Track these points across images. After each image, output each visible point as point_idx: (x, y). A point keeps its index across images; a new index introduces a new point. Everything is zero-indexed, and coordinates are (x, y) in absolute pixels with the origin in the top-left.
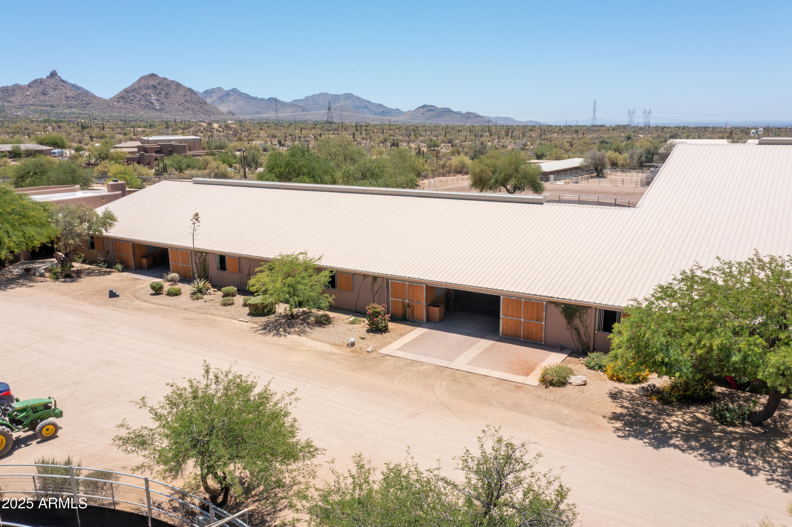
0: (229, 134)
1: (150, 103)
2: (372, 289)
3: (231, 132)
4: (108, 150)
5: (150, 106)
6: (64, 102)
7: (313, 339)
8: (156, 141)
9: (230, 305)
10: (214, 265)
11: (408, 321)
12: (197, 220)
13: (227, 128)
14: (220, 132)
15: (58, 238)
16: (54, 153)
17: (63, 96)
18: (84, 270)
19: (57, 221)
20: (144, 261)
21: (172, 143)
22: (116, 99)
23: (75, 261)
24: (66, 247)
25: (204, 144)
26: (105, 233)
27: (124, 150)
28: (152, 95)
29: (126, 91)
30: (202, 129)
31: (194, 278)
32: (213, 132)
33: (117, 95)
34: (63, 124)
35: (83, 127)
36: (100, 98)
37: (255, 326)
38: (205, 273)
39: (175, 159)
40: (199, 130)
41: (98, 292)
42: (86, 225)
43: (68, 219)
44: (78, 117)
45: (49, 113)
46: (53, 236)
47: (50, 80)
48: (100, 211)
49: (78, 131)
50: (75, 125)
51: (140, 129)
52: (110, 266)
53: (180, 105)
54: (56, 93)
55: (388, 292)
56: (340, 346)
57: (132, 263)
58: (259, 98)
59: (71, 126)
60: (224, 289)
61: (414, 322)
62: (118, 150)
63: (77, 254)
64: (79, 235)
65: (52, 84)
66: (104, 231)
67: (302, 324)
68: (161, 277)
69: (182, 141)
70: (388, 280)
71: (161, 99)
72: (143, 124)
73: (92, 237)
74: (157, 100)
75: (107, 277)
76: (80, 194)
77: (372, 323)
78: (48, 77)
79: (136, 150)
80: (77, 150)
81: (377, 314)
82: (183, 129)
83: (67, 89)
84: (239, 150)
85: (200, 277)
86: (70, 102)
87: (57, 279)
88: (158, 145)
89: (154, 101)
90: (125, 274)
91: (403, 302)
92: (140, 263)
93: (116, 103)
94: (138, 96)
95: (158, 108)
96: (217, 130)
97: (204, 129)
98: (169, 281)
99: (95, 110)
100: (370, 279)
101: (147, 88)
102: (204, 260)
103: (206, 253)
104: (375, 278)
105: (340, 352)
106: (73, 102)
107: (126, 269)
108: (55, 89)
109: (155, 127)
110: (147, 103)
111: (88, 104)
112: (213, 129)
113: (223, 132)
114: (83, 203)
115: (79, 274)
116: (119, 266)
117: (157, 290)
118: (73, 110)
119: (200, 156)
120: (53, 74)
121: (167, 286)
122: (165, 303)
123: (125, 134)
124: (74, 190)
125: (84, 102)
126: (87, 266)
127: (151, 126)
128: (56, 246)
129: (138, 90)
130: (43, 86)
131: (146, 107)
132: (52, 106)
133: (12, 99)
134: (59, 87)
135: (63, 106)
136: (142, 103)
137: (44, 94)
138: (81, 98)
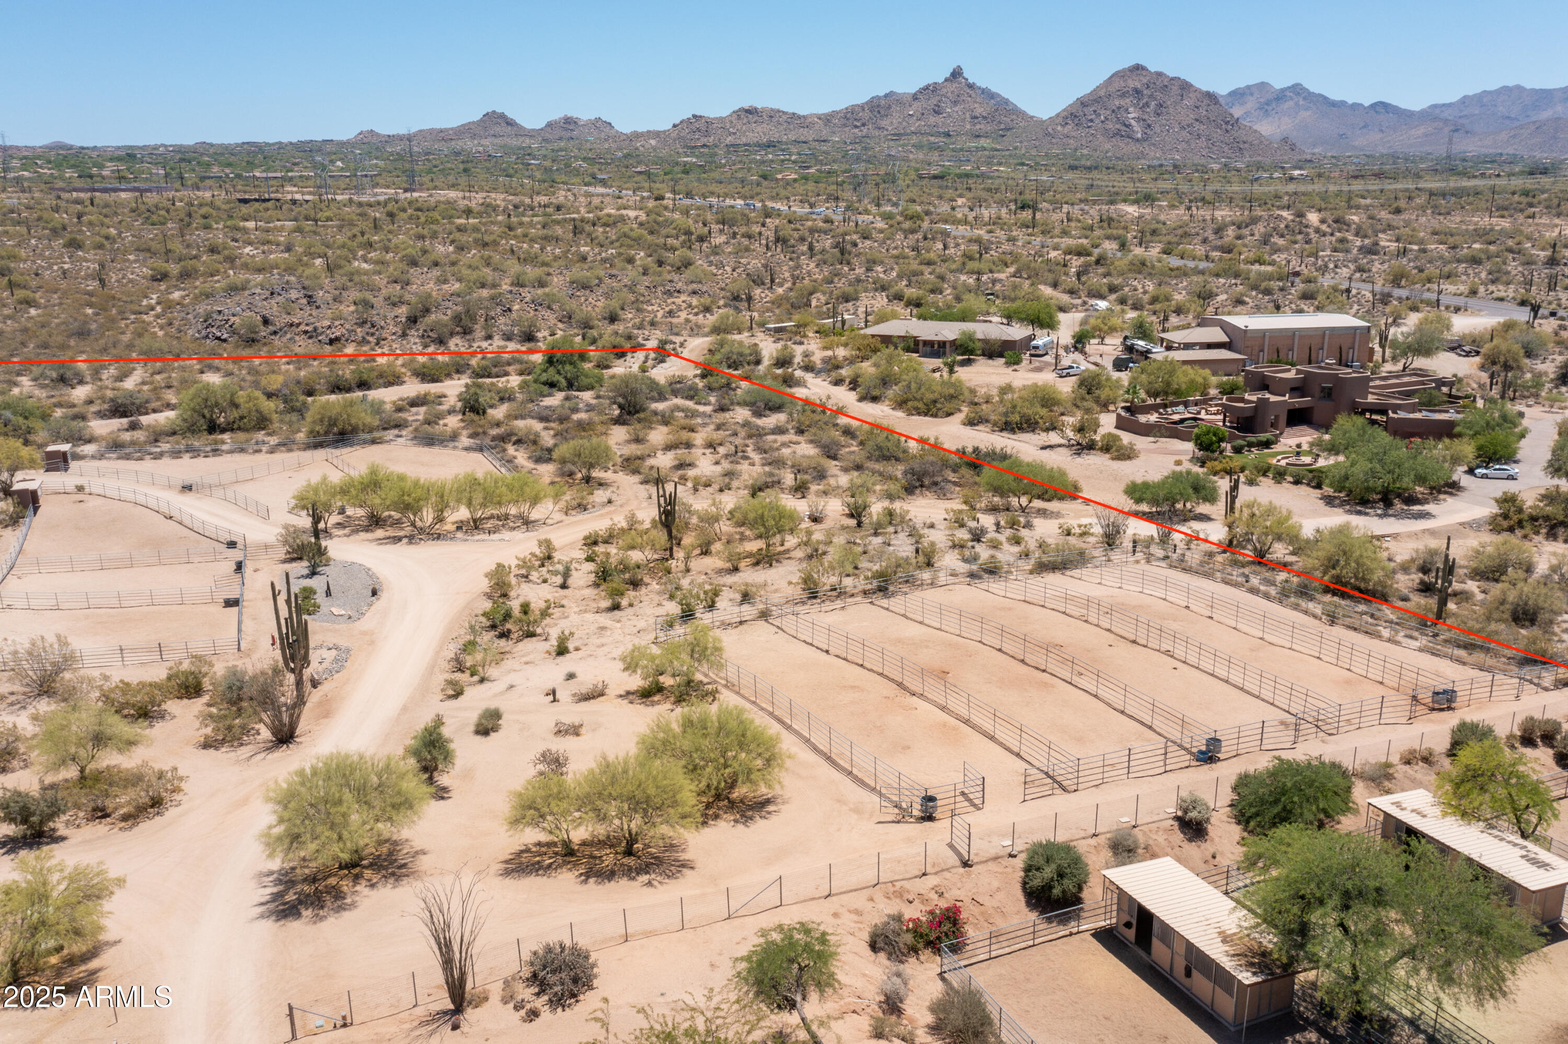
1: (1125, 125)
5: (1124, 132)
6: (968, 127)
17: (968, 115)
22: (1060, 120)
28: (1131, 109)
29: (1083, 103)
30: (1282, 226)
33: (1064, 110)
36: (1032, 117)
40: (1274, 229)
44: (991, 159)
47: (948, 84)
53: (1183, 128)
54: (956, 109)
58: (1350, 102)
65: (952, 92)
71: (1146, 117)
74: (1138, 120)
78: (946, 80)
83: (975, 102)
86: (978, 127)
89: (1133, 122)
93: (1059, 128)
94: (1102, 112)
95: (1139, 136)
97: (1287, 227)
99: (1021, 142)
101: (1123, 95)
106: (982, 126)
108: (955, 103)
110: (1118, 126)
111: (1009, 130)
118: (983, 142)
120: (956, 74)
125: (1002, 126)
129: (1105, 99)
130: (938, 98)
131: (1115, 135)
132: (948, 135)
133: (884, 123)
134: (962, 98)
135: (966, 134)
136: (1110, 126)
137: (937, 113)
138: (998, 118)
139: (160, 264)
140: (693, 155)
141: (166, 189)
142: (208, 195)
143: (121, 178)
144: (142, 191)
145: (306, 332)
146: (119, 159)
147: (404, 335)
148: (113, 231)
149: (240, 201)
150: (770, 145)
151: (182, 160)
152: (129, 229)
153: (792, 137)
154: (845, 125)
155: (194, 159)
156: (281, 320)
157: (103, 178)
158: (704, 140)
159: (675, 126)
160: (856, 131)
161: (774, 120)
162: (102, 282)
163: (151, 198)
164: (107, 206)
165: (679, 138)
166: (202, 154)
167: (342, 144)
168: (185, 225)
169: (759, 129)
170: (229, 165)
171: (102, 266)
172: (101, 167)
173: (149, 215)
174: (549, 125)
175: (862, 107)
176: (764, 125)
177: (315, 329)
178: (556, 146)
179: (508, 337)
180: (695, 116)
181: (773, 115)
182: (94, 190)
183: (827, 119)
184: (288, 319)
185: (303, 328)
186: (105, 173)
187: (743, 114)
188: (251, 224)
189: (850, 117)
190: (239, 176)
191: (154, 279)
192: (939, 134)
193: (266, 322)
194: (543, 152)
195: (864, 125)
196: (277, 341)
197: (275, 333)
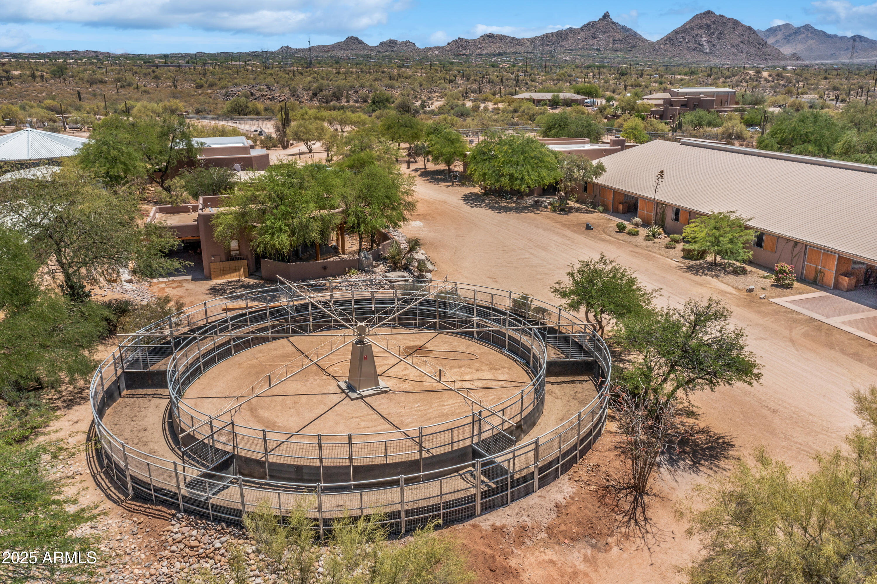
0: (780, 85)
1: (700, 45)
2: (792, 252)
3: (782, 83)
4: (635, 102)
5: (699, 49)
6: (611, 45)
7: (722, 282)
8: (686, 93)
9: (672, 248)
10: (670, 215)
11: (816, 284)
12: (661, 176)
13: (779, 78)
14: (769, 82)
15: (561, 180)
16: (587, 102)
17: (611, 39)
18: (575, 208)
19: (562, 168)
20: (621, 207)
21: (702, 96)
22: (663, 41)
23: (571, 200)
24: (565, 188)
25: (738, 97)
26: (595, 180)
27: (651, 102)
28: (704, 36)
29: (676, 32)
31: (651, 224)
32: (760, 81)
33: (666, 36)
34: (604, 70)
35: (622, 74)
36: (649, 40)
37: (682, 265)
38: (663, 221)
39: (697, 115)
40: (743, 79)
41: (579, 224)
42: (582, 172)
43: (569, 166)
44: (621, 62)
45: (594, 57)
46: (558, 178)
47: (601, 22)
48: (595, 162)
49: (616, 79)
50: (615, 72)
51: (679, 77)
52: (595, 206)
54: (605, 36)
55: (804, 257)
56: (740, 290)
57: (611, 207)
59: (611, 72)
60: (671, 236)
61: (823, 287)
62: (645, 101)
63: (573, 195)
64: (575, 180)
65: (603, 26)
66: (594, 178)
67: (719, 270)
68: (629, 220)
69: (713, 94)
70: (806, 246)
71: (712, 40)
72: (686, 70)
73: (586, 183)
74: (708, 42)
75: (590, 215)
76: (588, 147)
77: (778, 279)
78: (600, 19)
79: (662, 102)
80: (609, 100)
81: (782, 272)
82: (726, 78)
84: (780, 106)
85: (656, 224)
86: (616, 46)
87: (555, 211)
88: (685, 98)
89: (704, 43)
90: (604, 215)
91: (816, 268)
92: (617, 208)
93: (662, 46)
94: (687, 37)
95: (707, 51)
96: (766, 80)
97: (750, 78)
98: (634, 224)
99: (639, 54)
100: (792, 244)
101: (700, 28)
102: (664, 211)
103: (666, 205)
104: (796, 243)
105: (737, 294)
106: (619, 45)
107: (606, 210)
108: (605, 32)
109: (696, 74)
110: (695, 45)
111: (635, 47)
112: (761, 78)
113: (773, 82)
114: (583, 155)
115: (571, 209)
116: (601, 208)
117: (621, 229)
118: (619, 54)
119: (725, 111)
120: (606, 16)
121: (629, 227)
122: (623, 239)
123: (661, 83)
124: (584, 143)
125: (630, 45)
126: (578, 205)
127: (692, 73)
128: (558, 186)
129: (689, 30)
130: (595, 30)
131: (693, 50)
132: (599, 50)
133: (564, 43)
134: (608, 29)
135: (609, 49)
136: (691, 45)
137: (594, 38)
138: (628, 41)
140: (457, 59)
145: (269, 98)
147: (311, 100)
150: (500, 54)
153: (512, 50)
154: (542, 45)
156: (257, 93)
158: (464, 52)
160: (548, 47)
161: (503, 41)
165: (451, 50)
167: (272, 53)
169: (495, 46)
176: (498, 44)
177: (273, 97)
178: (384, 54)
179: (356, 102)
180: (460, 39)
181: (502, 39)
183: (532, 41)
185: (268, 97)
187: (486, 37)
189: (546, 40)
192: (594, 50)
194: (378, 57)
195: (552, 44)
197: (256, 99)
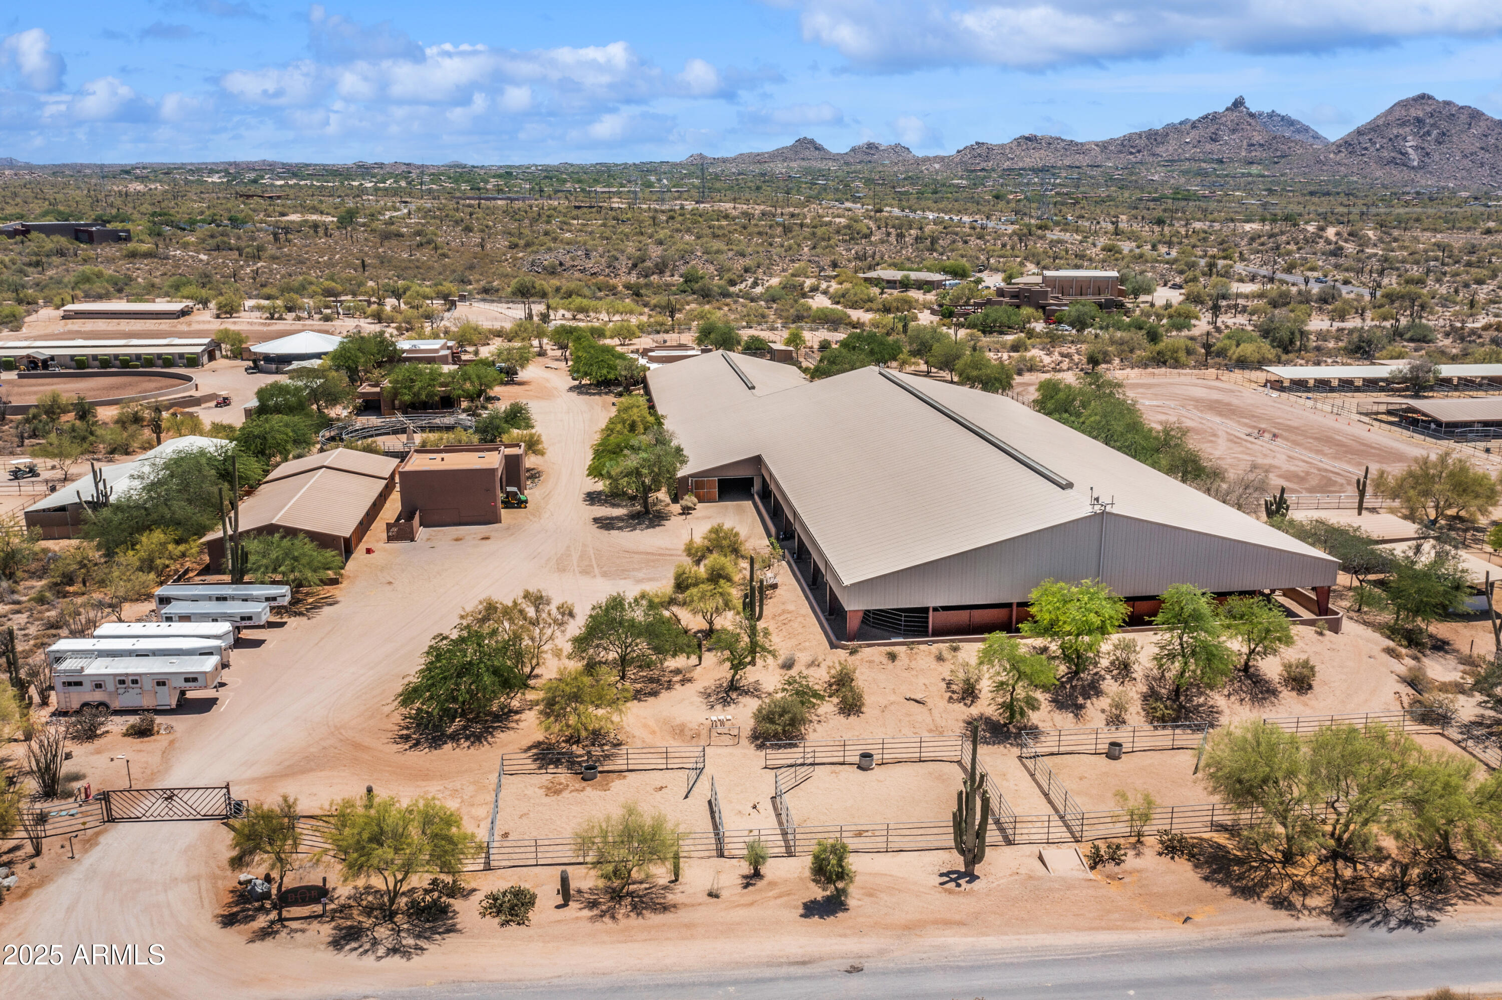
1: (1401, 153)
5: (1400, 160)
16: (945, 285)
17: (1245, 143)
28: (1409, 138)
29: (1359, 133)
47: (1229, 113)
53: (1465, 156)
54: (1234, 137)
65: (1232, 121)
71: (1426, 145)
74: (1416, 148)
78: (1227, 109)
83: (1254, 130)
86: (1253, 154)
89: (1410, 151)
93: (1332, 156)
94: (1379, 140)
95: (1415, 164)
101: (1403, 124)
106: (1258, 154)
108: (1234, 131)
110: (1393, 154)
111: (1284, 156)
120: (1238, 104)
125: (1279, 154)
129: (1383, 128)
130: (1216, 126)
131: (1388, 163)
132: (1220, 161)
133: (1160, 150)
134: (1242, 126)
135: (1240, 161)
136: (1385, 154)
137: (1214, 140)
138: (1275, 146)
139: (515, 240)
141: (529, 199)
142: (556, 203)
143: (500, 191)
144: (512, 200)
145: (580, 270)
146: (500, 176)
148: (491, 223)
149: (576, 207)
150: (1044, 170)
151: (546, 177)
152: (500, 222)
153: (1067, 162)
154: (1121, 152)
155: (555, 176)
156: (568, 262)
157: (487, 190)
158: (983, 165)
159: (959, 152)
160: (1131, 157)
161: (1052, 146)
162: (483, 247)
163: (518, 204)
164: (488, 208)
165: (961, 162)
166: (562, 173)
167: (675, 165)
168: (535, 221)
169: (1037, 155)
170: (580, 181)
171: (483, 239)
172: (487, 182)
173: (514, 215)
174: (853, 150)
175: (1140, 135)
176: (1042, 151)
177: (585, 268)
178: (852, 168)
180: (977, 143)
181: (1051, 143)
182: (480, 199)
183: (1104, 146)
184: (572, 263)
186: (489, 186)
187: (1022, 141)
188: (575, 222)
189: (1127, 144)
190: (583, 190)
191: (510, 247)
192: (1212, 161)
193: (561, 264)
195: (1139, 151)
196: (565, 274)
